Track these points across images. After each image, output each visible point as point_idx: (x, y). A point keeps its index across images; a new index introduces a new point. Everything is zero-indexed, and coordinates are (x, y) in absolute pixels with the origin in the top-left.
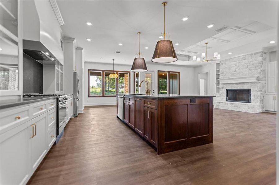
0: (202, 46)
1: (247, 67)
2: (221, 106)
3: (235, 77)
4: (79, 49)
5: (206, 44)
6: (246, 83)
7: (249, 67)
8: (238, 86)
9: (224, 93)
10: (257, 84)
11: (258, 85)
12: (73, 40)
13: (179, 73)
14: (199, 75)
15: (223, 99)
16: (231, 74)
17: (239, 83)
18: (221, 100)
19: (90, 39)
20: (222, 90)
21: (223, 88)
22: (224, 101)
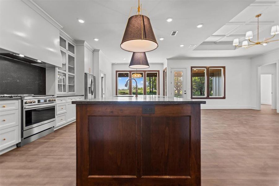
0: (251, 22)
4: (97, 51)
5: (258, 16)
12: (84, 43)
13: (224, 68)
14: (259, 68)
19: (98, 39)
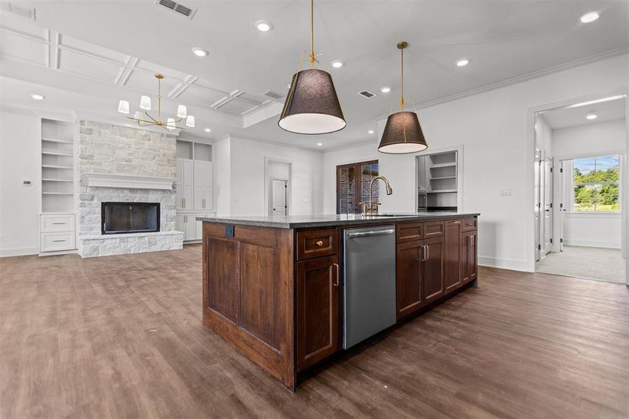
1: (154, 158)
2: (109, 249)
3: (129, 175)
6: (152, 192)
7: (157, 158)
8: (136, 197)
9: (95, 213)
10: (171, 193)
11: (173, 197)
15: (91, 229)
16: (117, 164)
17: (138, 190)
18: (87, 234)
20: (91, 204)
21: (92, 199)
22: (97, 234)
